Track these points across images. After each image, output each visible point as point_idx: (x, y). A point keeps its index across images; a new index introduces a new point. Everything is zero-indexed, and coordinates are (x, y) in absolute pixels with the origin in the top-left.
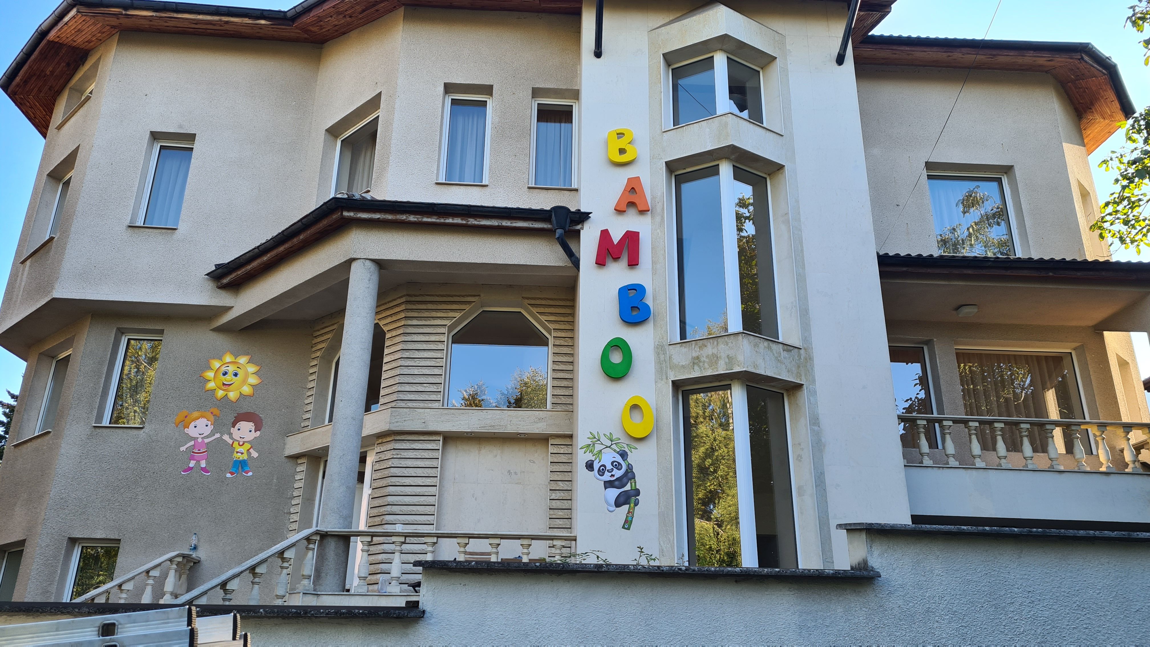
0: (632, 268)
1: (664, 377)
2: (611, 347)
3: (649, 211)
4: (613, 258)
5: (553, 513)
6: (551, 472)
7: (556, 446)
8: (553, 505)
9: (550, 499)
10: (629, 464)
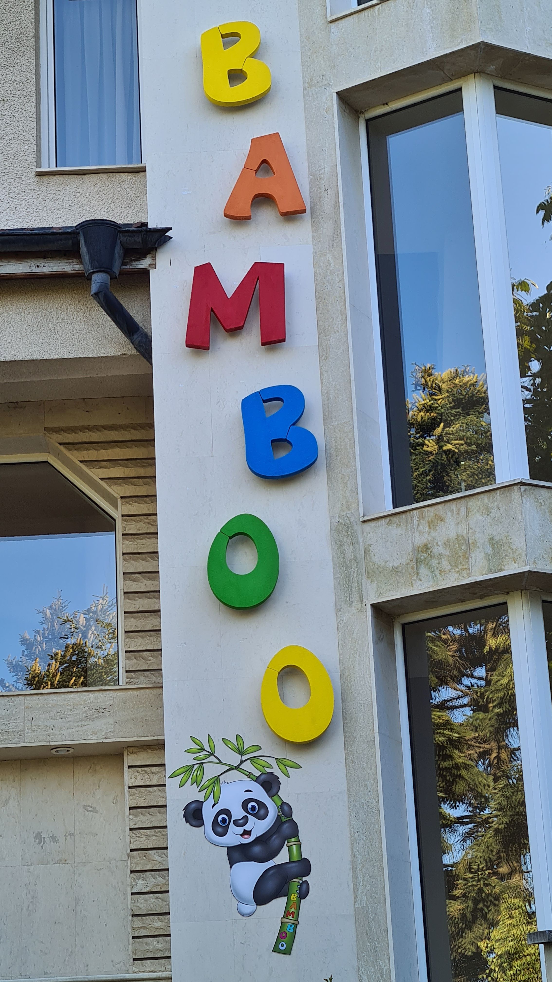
0: (272, 350)
1: (356, 597)
2: (230, 538)
3: (304, 211)
4: (227, 331)
5: (140, 925)
6: (131, 829)
7: (139, 769)
8: (141, 906)
9: (133, 894)
10: (283, 803)
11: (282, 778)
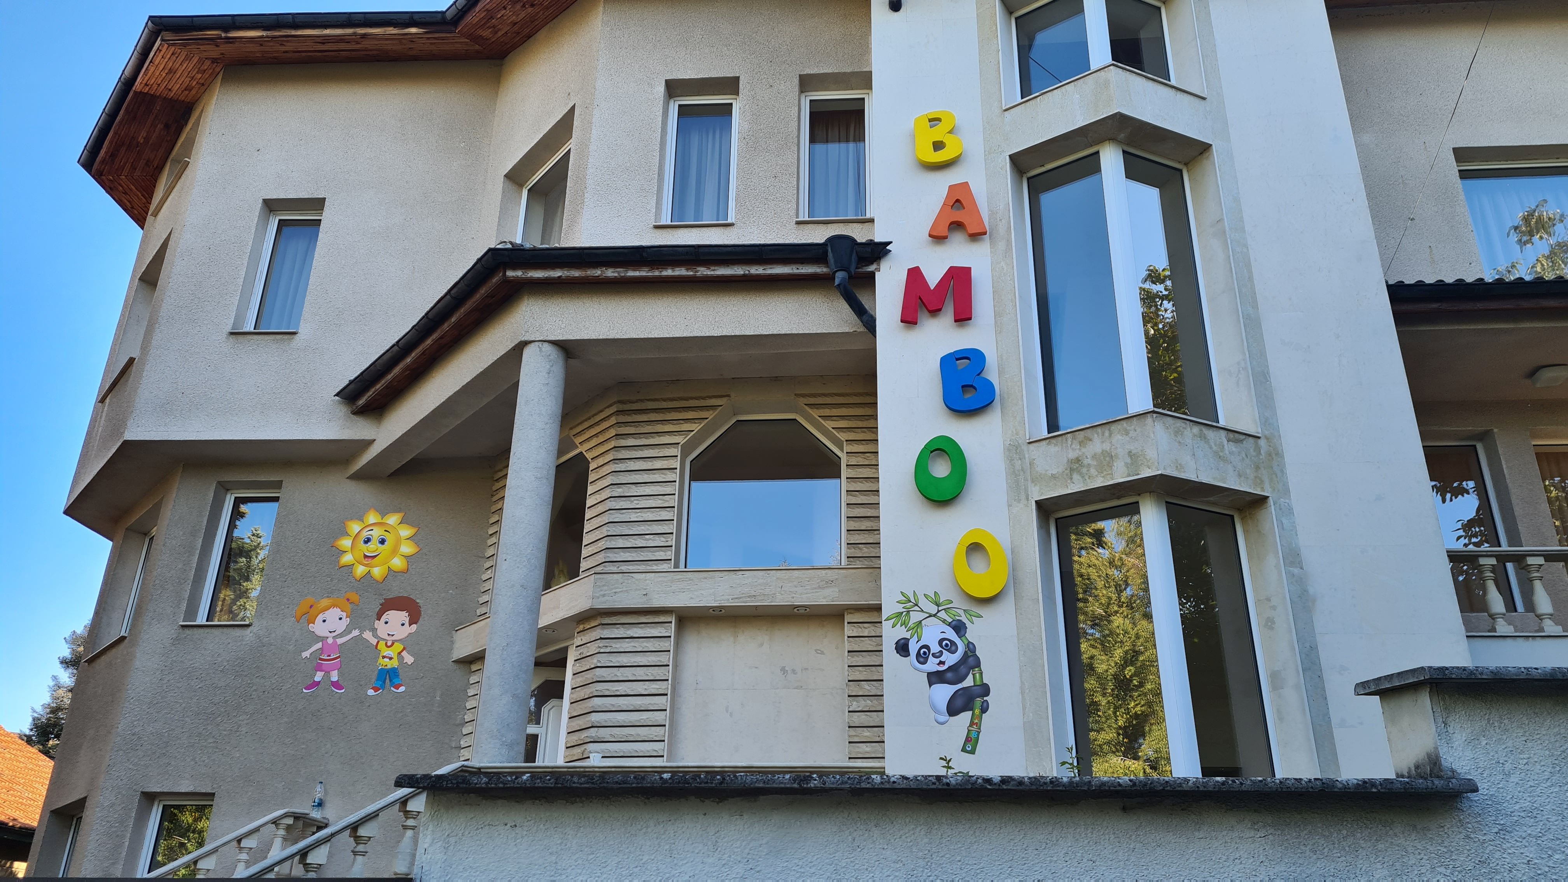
0: (961, 326)
1: (1023, 496)
2: (932, 452)
3: (985, 234)
4: (930, 312)
5: (854, 734)
6: (849, 666)
7: (855, 625)
8: (855, 720)
9: (849, 712)
10: (969, 642)
11: (968, 624)
